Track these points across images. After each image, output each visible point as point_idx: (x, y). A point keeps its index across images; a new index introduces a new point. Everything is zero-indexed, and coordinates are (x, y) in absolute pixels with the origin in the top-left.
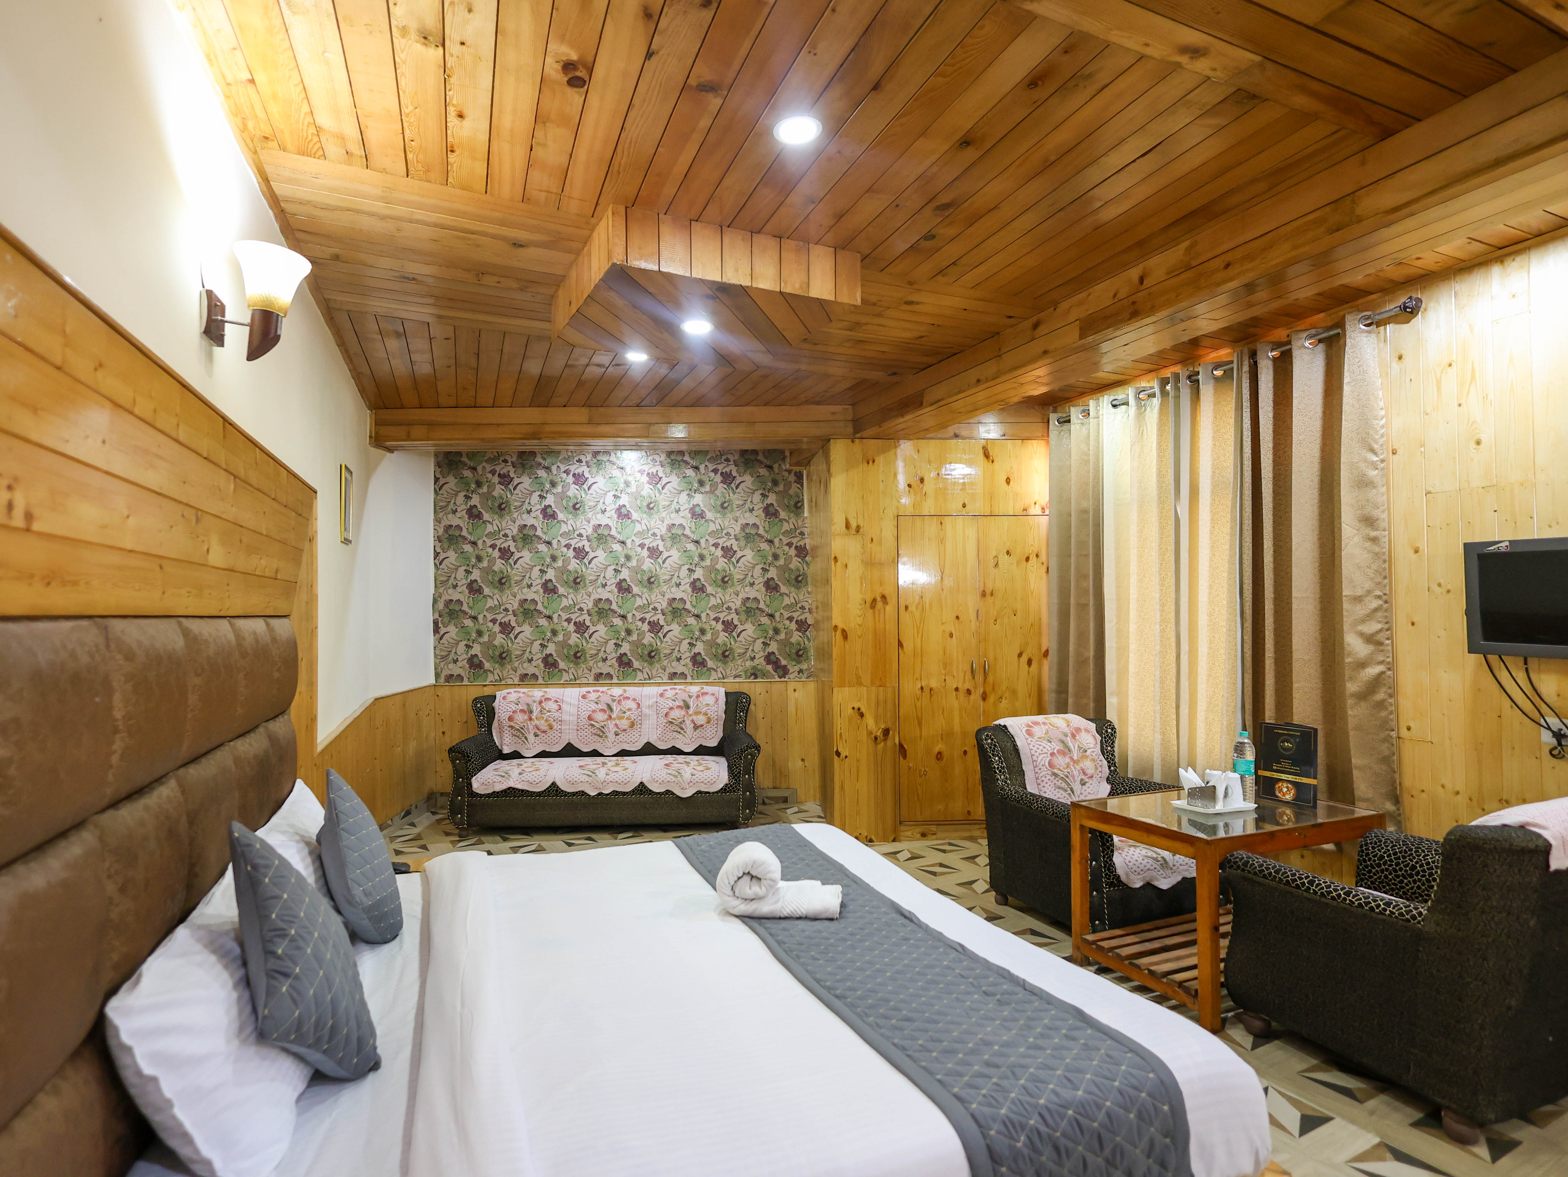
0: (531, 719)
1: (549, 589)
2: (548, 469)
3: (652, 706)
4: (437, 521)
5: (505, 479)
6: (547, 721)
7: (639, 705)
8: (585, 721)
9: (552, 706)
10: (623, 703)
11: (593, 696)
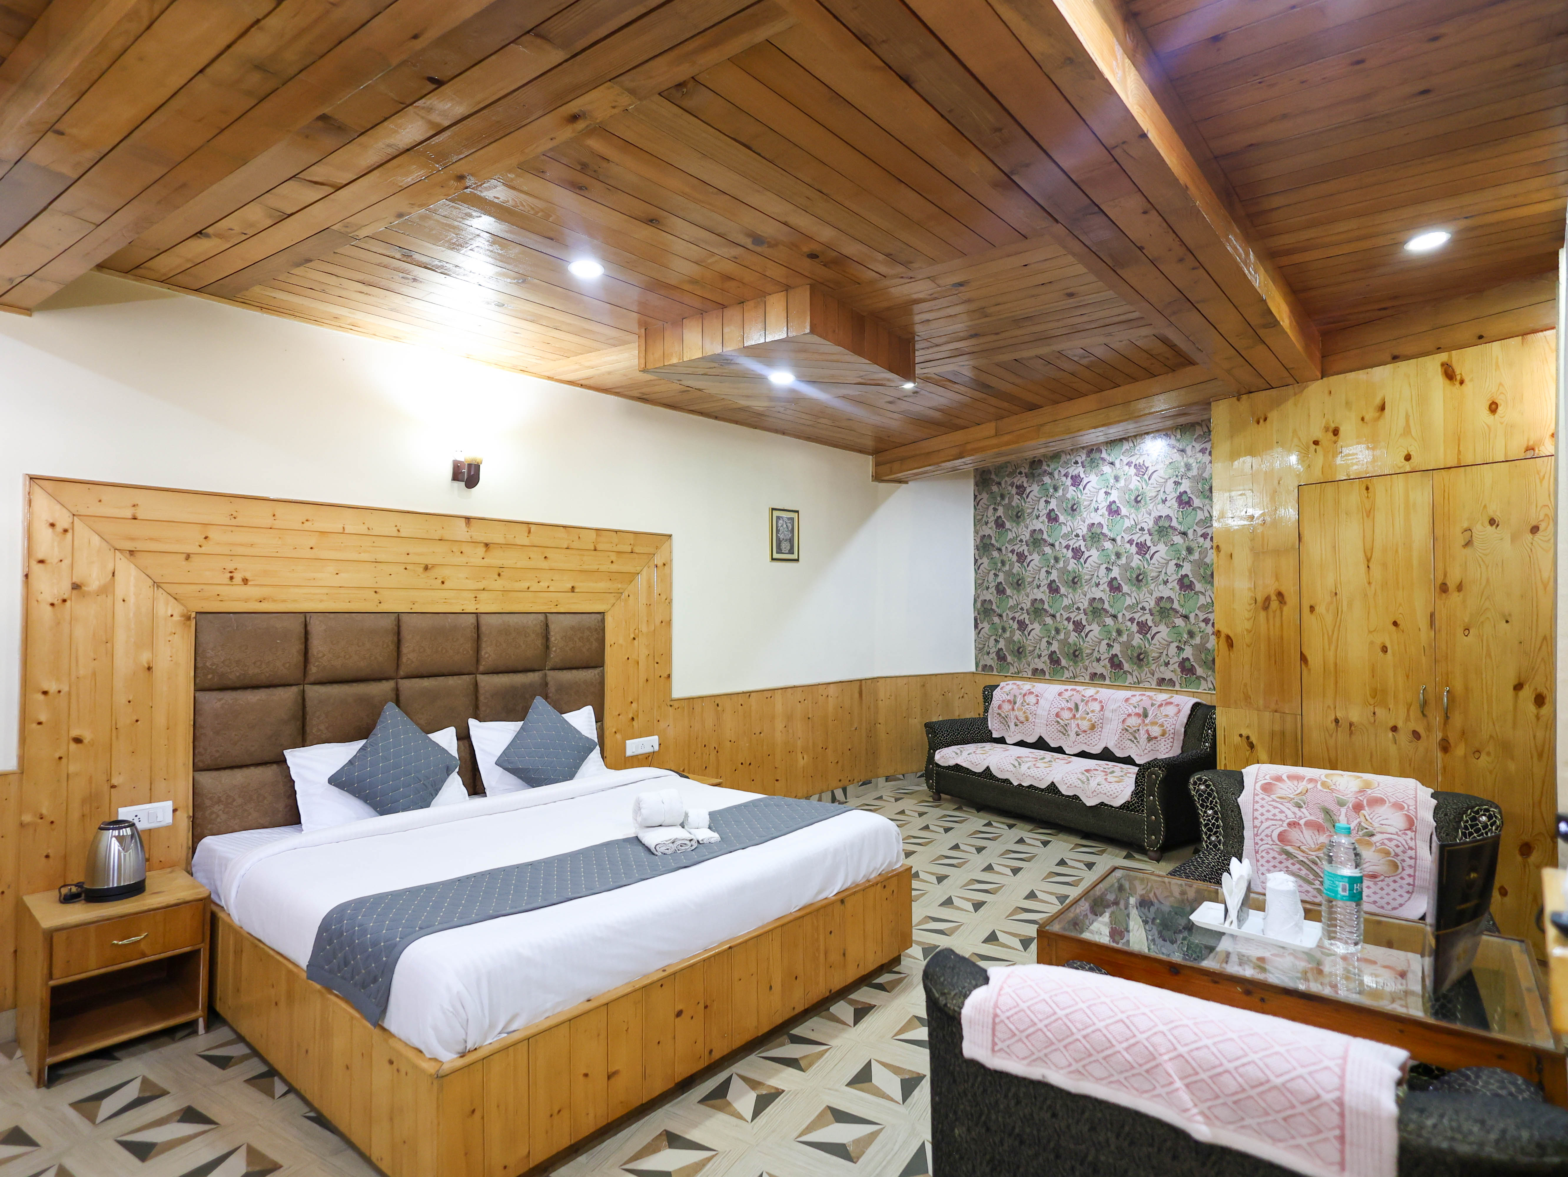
0: (1013, 709)
1: (1053, 589)
2: (1051, 474)
3: (1116, 710)
4: (976, 532)
5: (1021, 490)
6: (1025, 712)
7: (1103, 707)
8: (1053, 717)
9: (1031, 699)
10: (1090, 704)
11: (1067, 695)
